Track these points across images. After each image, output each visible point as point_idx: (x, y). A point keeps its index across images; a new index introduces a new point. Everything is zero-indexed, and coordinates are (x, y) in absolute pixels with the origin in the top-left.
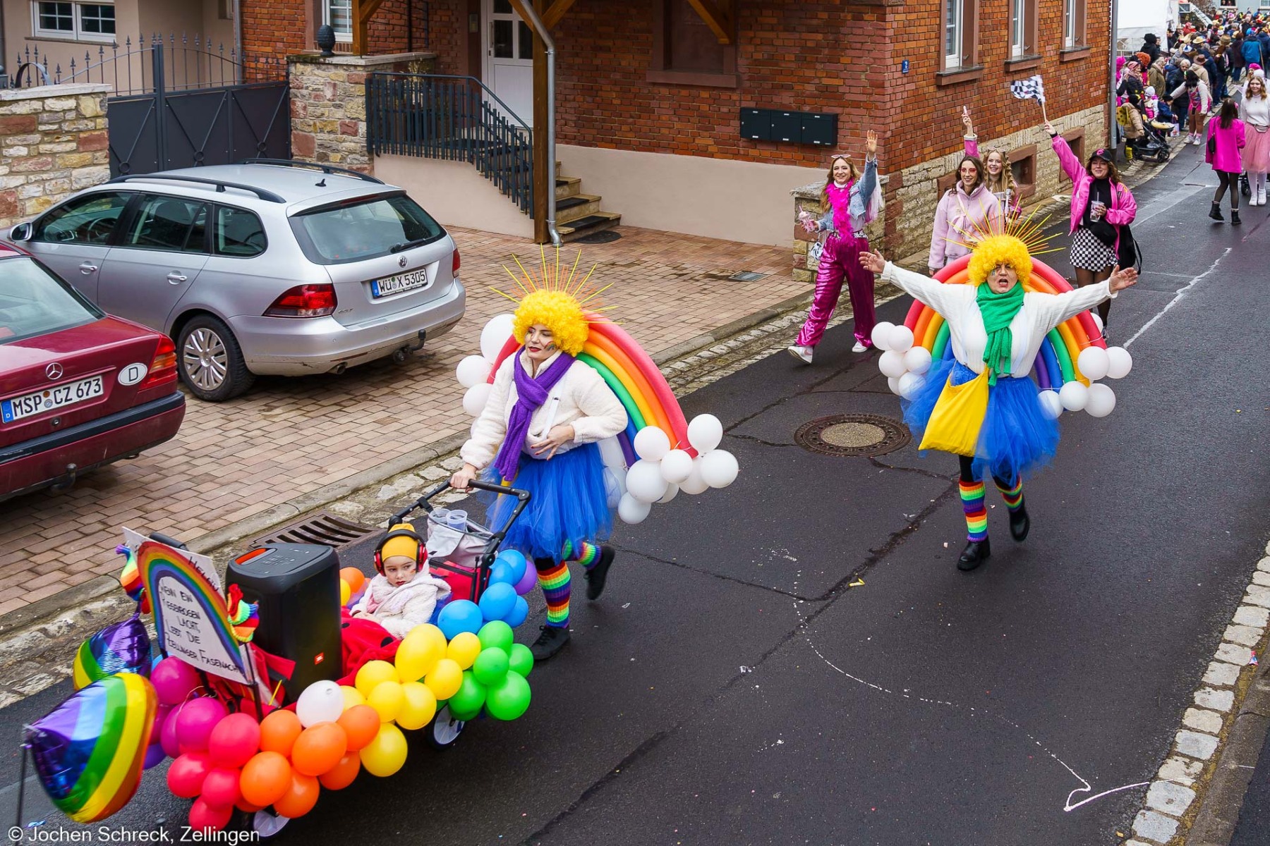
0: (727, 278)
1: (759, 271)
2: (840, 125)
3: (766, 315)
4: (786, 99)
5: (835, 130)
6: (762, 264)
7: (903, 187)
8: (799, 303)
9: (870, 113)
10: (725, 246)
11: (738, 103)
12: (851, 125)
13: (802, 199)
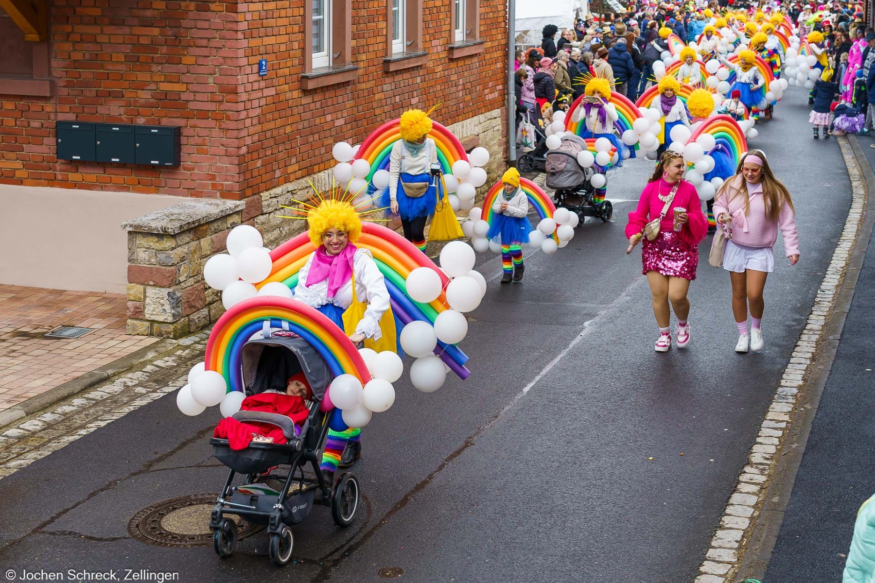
0: (42, 336)
1: (84, 324)
2: (183, 140)
3: (93, 379)
4: (115, 110)
5: (178, 147)
6: (87, 316)
7: (262, 214)
8: (135, 362)
9: (220, 125)
10: (40, 295)
11: (52, 116)
12: (198, 140)
13: (137, 232)
